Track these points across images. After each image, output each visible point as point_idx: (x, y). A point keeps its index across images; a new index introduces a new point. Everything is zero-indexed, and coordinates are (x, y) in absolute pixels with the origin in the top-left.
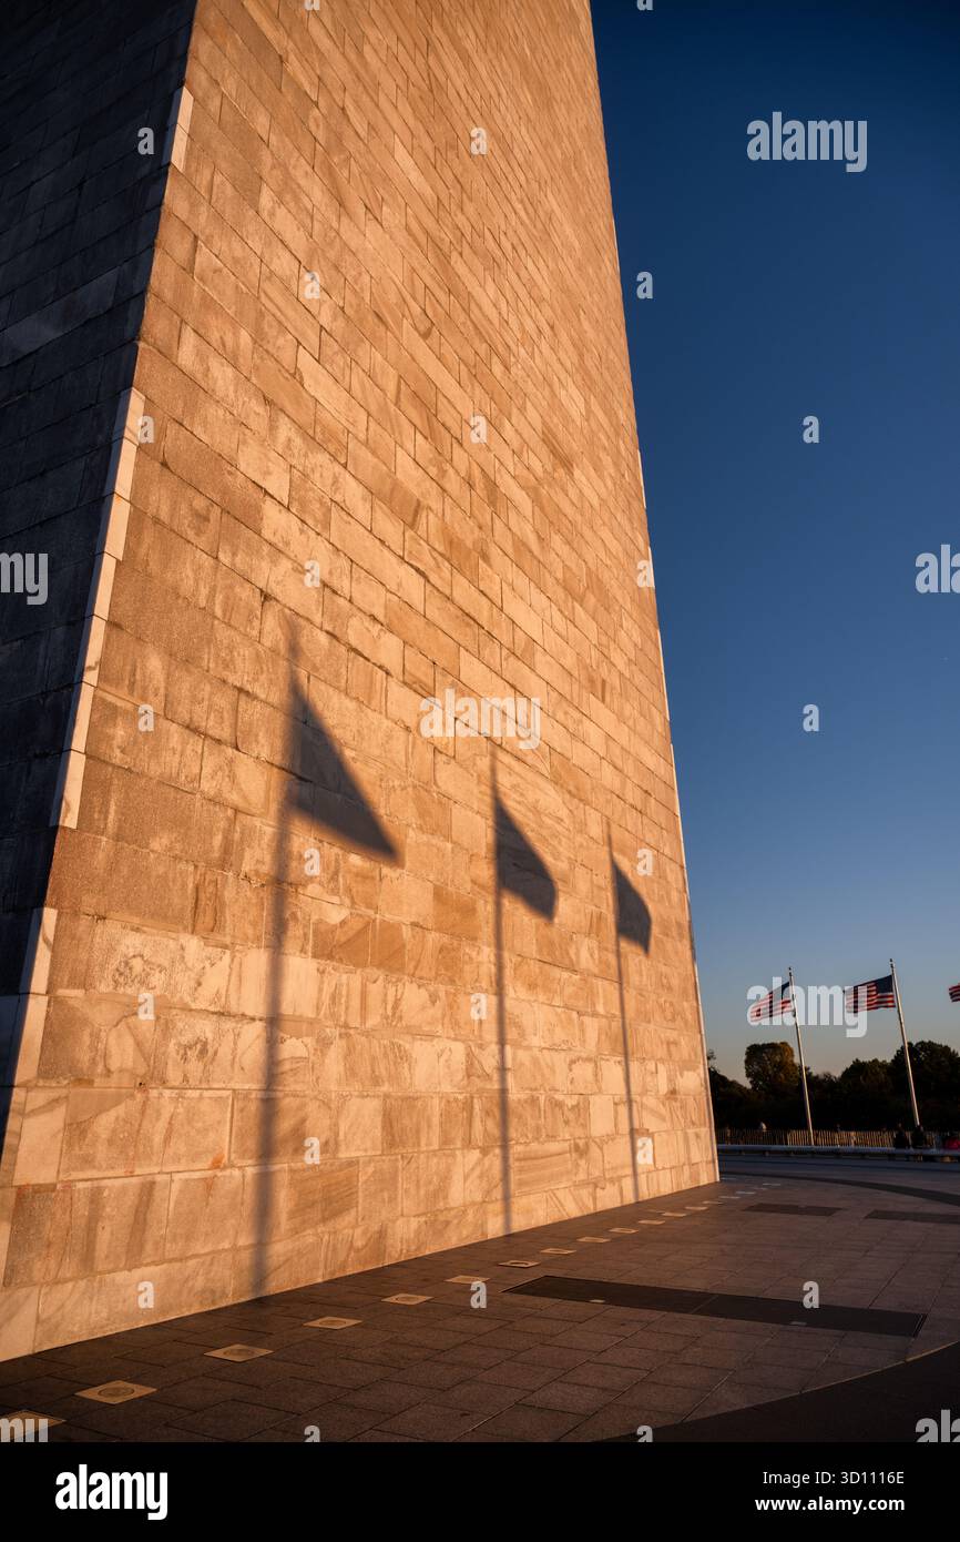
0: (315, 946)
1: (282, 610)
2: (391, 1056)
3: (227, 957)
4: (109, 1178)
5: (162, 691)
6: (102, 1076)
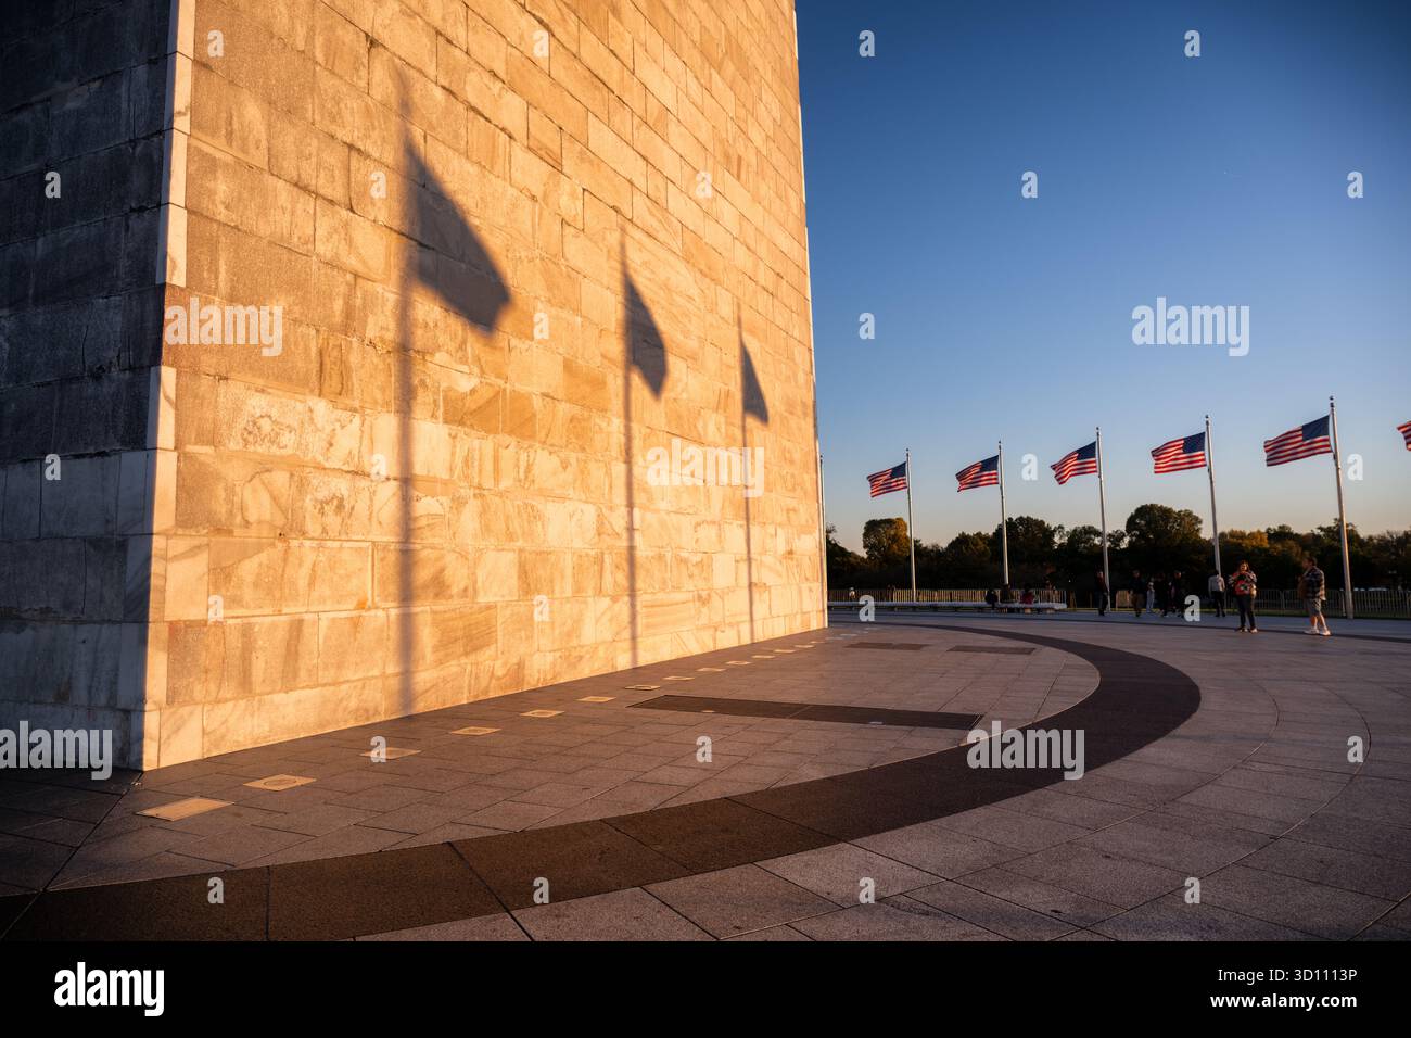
0: (446, 412)
1: (391, 59)
2: (525, 516)
3: (357, 420)
4: (259, 616)
5: (264, 144)
6: (240, 526)
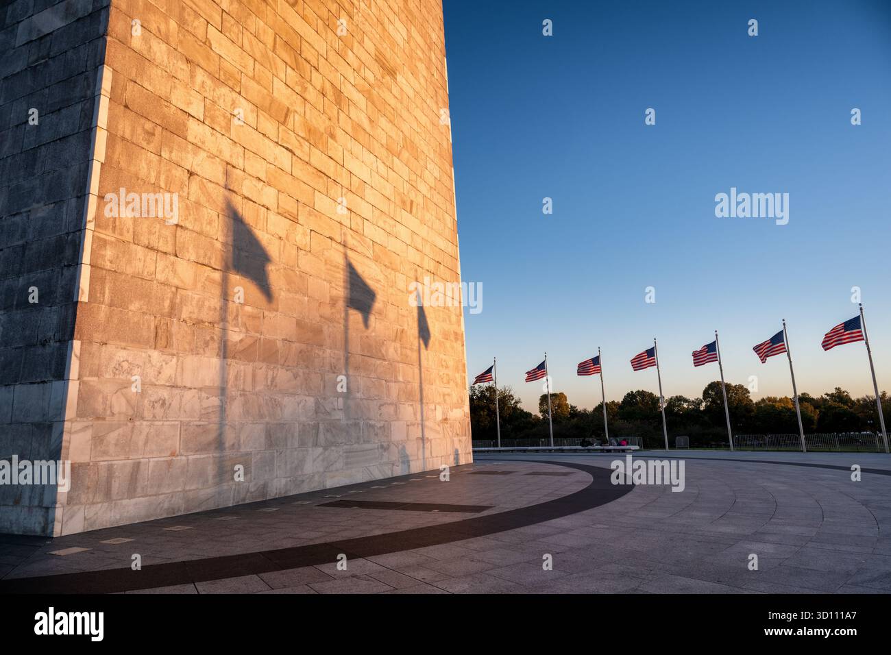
0: (225, 352)
1: (201, 181)
2: (270, 404)
3: (175, 360)
4: (117, 460)
5: (131, 230)
6: (109, 416)
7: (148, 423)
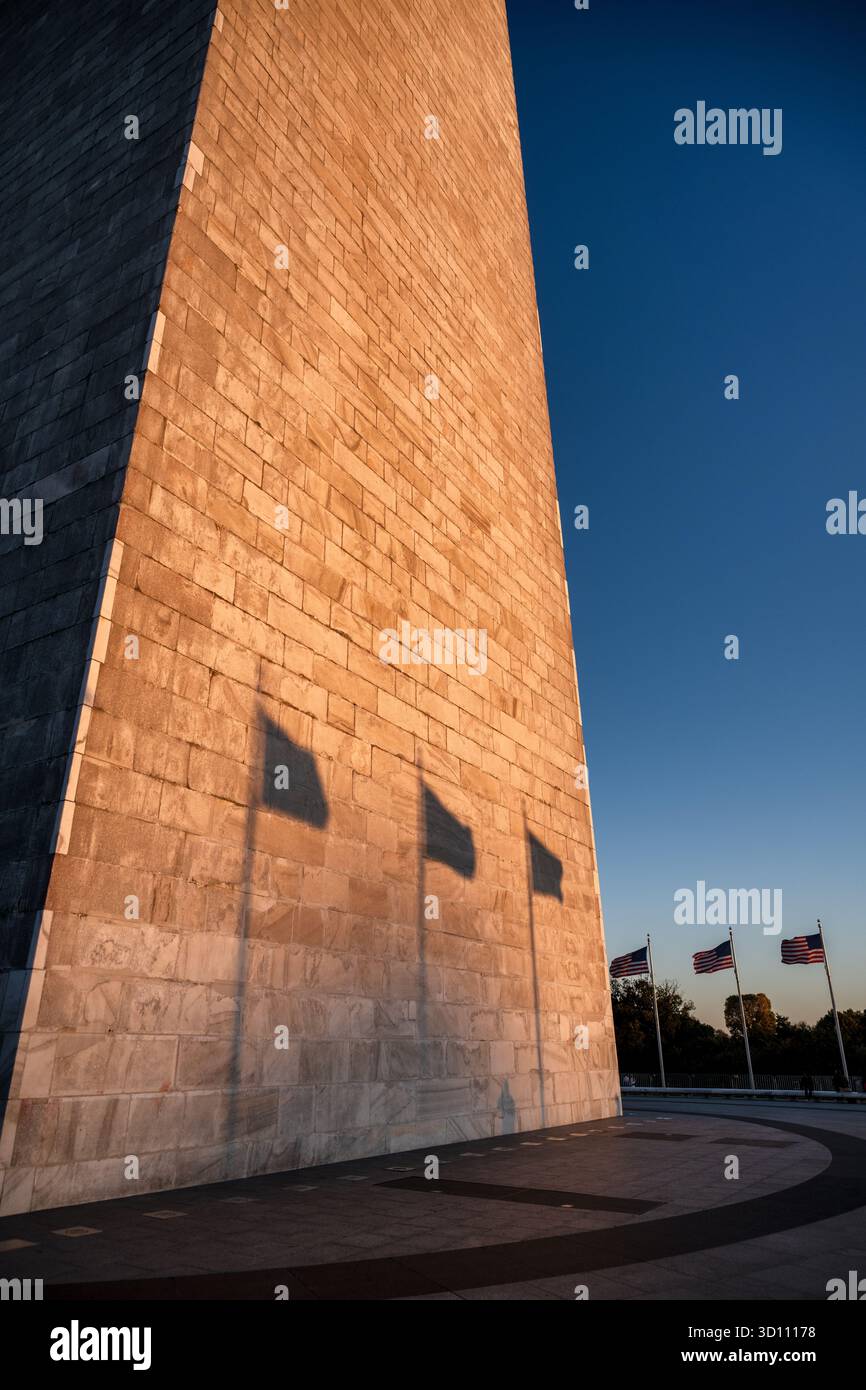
0: (247, 928)
1: (227, 682)
2: (309, 1010)
3: (176, 940)
4: (86, 1096)
5: (131, 752)
6: (81, 1025)
7: (134, 1037)
